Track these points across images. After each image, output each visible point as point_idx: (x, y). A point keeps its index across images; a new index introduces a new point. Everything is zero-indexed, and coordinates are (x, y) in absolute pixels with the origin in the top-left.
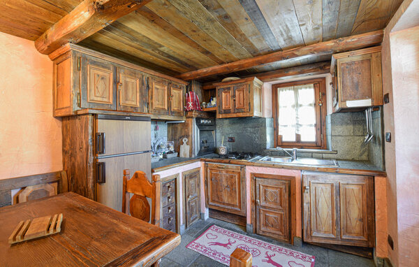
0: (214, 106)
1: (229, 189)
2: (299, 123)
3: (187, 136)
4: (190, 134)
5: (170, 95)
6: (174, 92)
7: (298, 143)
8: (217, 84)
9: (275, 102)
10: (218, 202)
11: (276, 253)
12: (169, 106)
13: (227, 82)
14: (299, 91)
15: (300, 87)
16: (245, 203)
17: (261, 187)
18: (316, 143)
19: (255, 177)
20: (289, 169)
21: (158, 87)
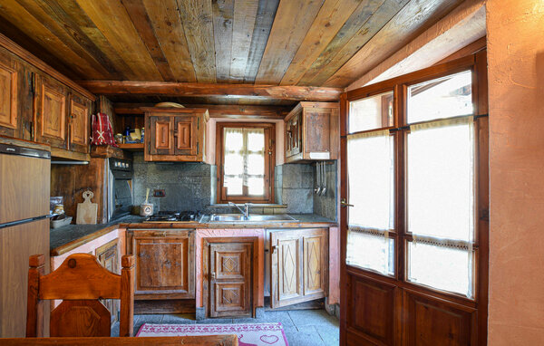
0: (138, 141)
1: (169, 266)
2: (249, 173)
3: (93, 188)
4: (99, 184)
5: (69, 115)
6: (75, 109)
7: (245, 197)
8: (147, 109)
9: (219, 144)
10: (150, 288)
11: (243, 333)
12: (68, 134)
13: (165, 108)
14: (249, 135)
15: (250, 129)
16: (193, 280)
17: (217, 254)
18: (264, 196)
19: (208, 242)
20: (251, 228)
21: (50, 95)
